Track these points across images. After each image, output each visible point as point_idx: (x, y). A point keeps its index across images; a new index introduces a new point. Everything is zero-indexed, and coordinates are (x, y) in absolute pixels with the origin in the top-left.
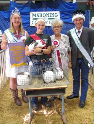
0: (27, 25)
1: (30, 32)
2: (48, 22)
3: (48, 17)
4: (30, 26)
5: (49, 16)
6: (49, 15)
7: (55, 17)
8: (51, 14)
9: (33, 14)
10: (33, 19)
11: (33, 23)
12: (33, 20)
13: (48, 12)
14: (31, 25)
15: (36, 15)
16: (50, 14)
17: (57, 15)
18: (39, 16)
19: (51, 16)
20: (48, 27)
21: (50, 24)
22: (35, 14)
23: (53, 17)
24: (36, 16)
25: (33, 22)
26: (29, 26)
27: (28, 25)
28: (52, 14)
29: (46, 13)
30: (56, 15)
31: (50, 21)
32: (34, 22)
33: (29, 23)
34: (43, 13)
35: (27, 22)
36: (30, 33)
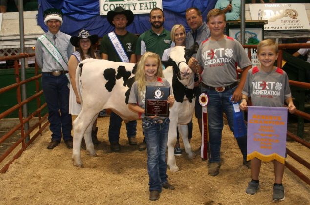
0: (94, 13)
1: (100, 27)
2: (138, 7)
4: (101, 14)
11: (106, 9)
12: (106, 3)
14: (102, 12)
20: (137, 16)
21: (141, 9)
25: (106, 6)
26: (98, 14)
27: (96, 13)
31: (140, 4)
32: (109, 7)
33: (98, 10)
35: (94, 7)
36: (101, 29)
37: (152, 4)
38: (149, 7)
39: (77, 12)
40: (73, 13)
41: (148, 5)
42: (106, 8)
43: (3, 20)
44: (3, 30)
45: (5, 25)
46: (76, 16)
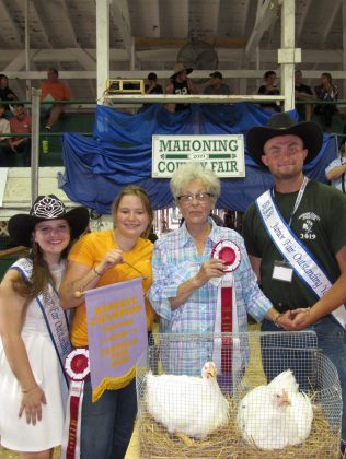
0: (144, 174)
1: (152, 195)
2: (208, 167)
3: (208, 152)
4: (153, 176)
5: (212, 148)
6: (212, 144)
7: (229, 152)
8: (217, 144)
9: (162, 142)
10: (162, 156)
11: (162, 169)
12: (162, 160)
13: (207, 138)
14: (156, 173)
15: (173, 144)
16: (215, 142)
17: (236, 147)
18: (181, 147)
19: (217, 147)
22: (170, 142)
23: (223, 152)
24: (172, 148)
25: (162, 164)
26: (150, 176)
27: (147, 174)
28: (220, 141)
29: (201, 138)
30: (233, 144)
31: (212, 163)
32: (165, 167)
33: (150, 170)
34: (192, 138)
35: (145, 166)
37: (230, 165)
38: (225, 168)
39: (119, 172)
40: (114, 174)
41: (224, 165)
42: (162, 167)
43: (8, 178)
44: (6, 193)
45: (11, 187)
46: (117, 177)
